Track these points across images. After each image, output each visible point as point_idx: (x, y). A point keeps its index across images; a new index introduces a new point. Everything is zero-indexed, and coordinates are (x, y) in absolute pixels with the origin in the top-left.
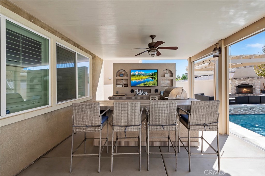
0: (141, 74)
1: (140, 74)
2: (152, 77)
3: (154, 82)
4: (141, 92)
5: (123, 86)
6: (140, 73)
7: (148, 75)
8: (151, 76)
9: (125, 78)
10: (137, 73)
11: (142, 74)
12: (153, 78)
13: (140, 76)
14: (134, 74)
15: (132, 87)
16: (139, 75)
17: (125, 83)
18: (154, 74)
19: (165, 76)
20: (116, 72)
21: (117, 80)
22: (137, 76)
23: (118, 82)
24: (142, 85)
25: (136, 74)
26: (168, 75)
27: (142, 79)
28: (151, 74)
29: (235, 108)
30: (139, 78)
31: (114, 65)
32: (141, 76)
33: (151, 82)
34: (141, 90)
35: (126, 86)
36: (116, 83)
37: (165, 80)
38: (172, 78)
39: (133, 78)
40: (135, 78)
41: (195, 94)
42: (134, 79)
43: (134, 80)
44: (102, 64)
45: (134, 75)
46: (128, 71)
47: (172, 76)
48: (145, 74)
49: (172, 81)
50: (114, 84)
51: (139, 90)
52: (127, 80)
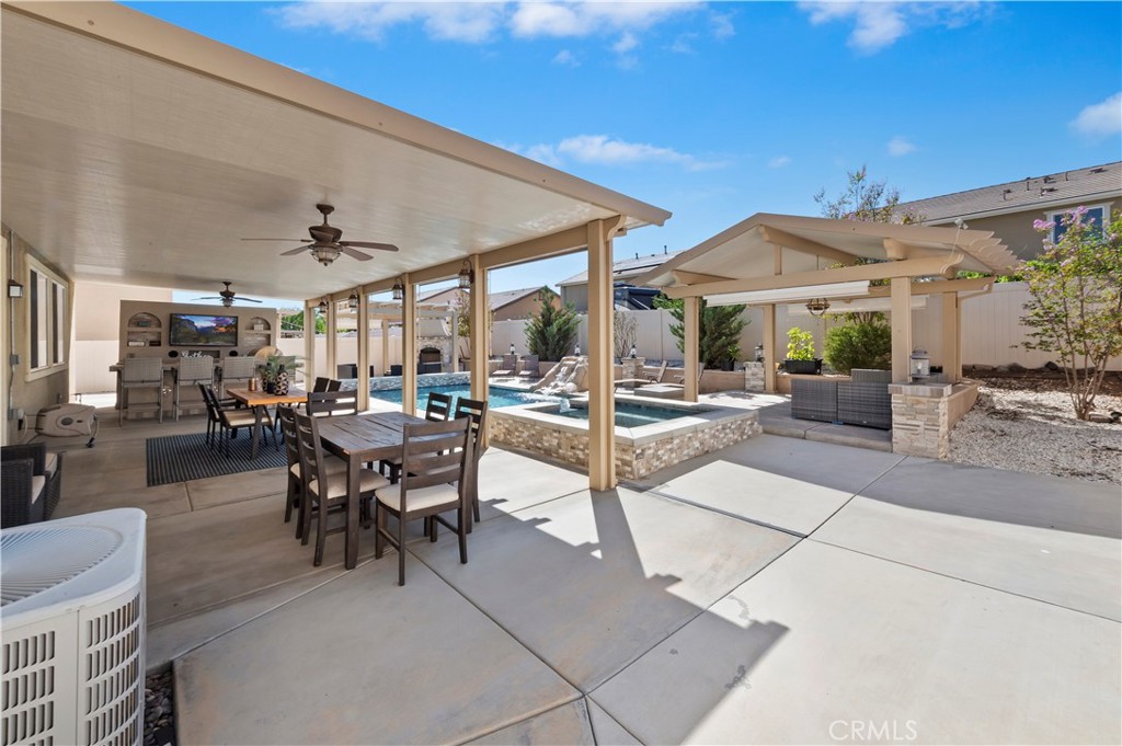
5: (148, 344)
9: (153, 329)
15: (172, 345)
17: (153, 338)
19: (253, 328)
20: (129, 317)
21: (129, 333)
23: (133, 337)
26: (259, 327)
29: (382, 381)
31: (124, 303)
34: (198, 352)
35: (155, 343)
36: (126, 338)
37: (253, 335)
38: (268, 332)
41: (339, 367)
44: (73, 294)
46: (161, 317)
47: (269, 329)
49: (269, 337)
50: (121, 339)
51: (191, 353)
52: (160, 333)
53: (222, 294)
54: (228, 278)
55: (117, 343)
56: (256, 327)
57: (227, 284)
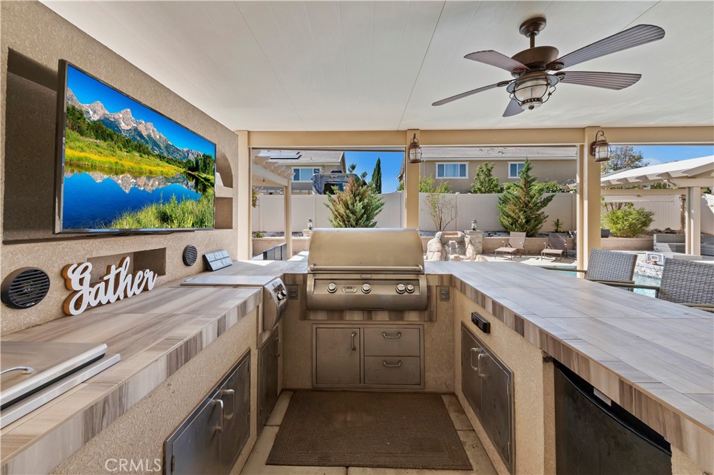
0: (149, 136)
1: (141, 136)
2: (194, 177)
3: (200, 206)
4: (118, 276)
6: (145, 133)
7: (178, 157)
8: (192, 170)
10: (125, 119)
11: (155, 144)
12: (196, 185)
13: (141, 149)
14: (105, 121)
16: (139, 144)
18: (201, 164)
22: (127, 144)
25: (123, 126)
27: (153, 174)
28: (192, 158)
30: (136, 166)
32: (149, 154)
33: (190, 205)
40: (113, 160)
42: (101, 165)
43: (102, 170)
45: (106, 132)
48: (168, 147)
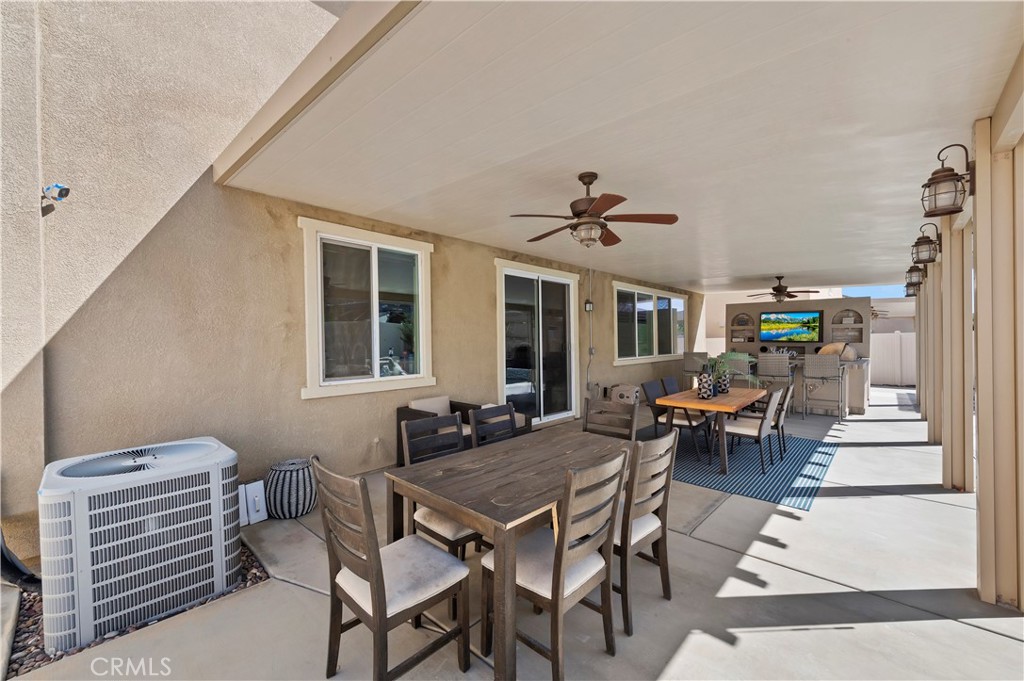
2: (806, 326)
5: (746, 341)
6: (781, 318)
7: (797, 321)
8: (805, 324)
9: (750, 327)
10: (773, 317)
11: (785, 320)
12: (809, 327)
13: (779, 323)
14: (767, 319)
15: (762, 341)
16: (778, 321)
17: (750, 335)
18: (811, 321)
19: (841, 323)
20: (732, 318)
21: (732, 331)
22: (774, 322)
23: (735, 334)
24: (784, 339)
26: (849, 321)
27: (784, 328)
28: (804, 320)
30: (778, 327)
31: (729, 307)
32: (782, 323)
33: (804, 335)
34: (784, 348)
35: (751, 340)
36: (731, 335)
37: (841, 329)
38: (859, 326)
39: (764, 327)
40: (769, 327)
42: (765, 329)
44: (702, 303)
45: (766, 321)
46: (754, 316)
47: (861, 322)
48: (791, 320)
49: (861, 331)
50: (727, 337)
51: (778, 349)
52: (753, 331)
53: (774, 289)
54: (775, 272)
55: (724, 340)
56: (845, 320)
57: (779, 278)
